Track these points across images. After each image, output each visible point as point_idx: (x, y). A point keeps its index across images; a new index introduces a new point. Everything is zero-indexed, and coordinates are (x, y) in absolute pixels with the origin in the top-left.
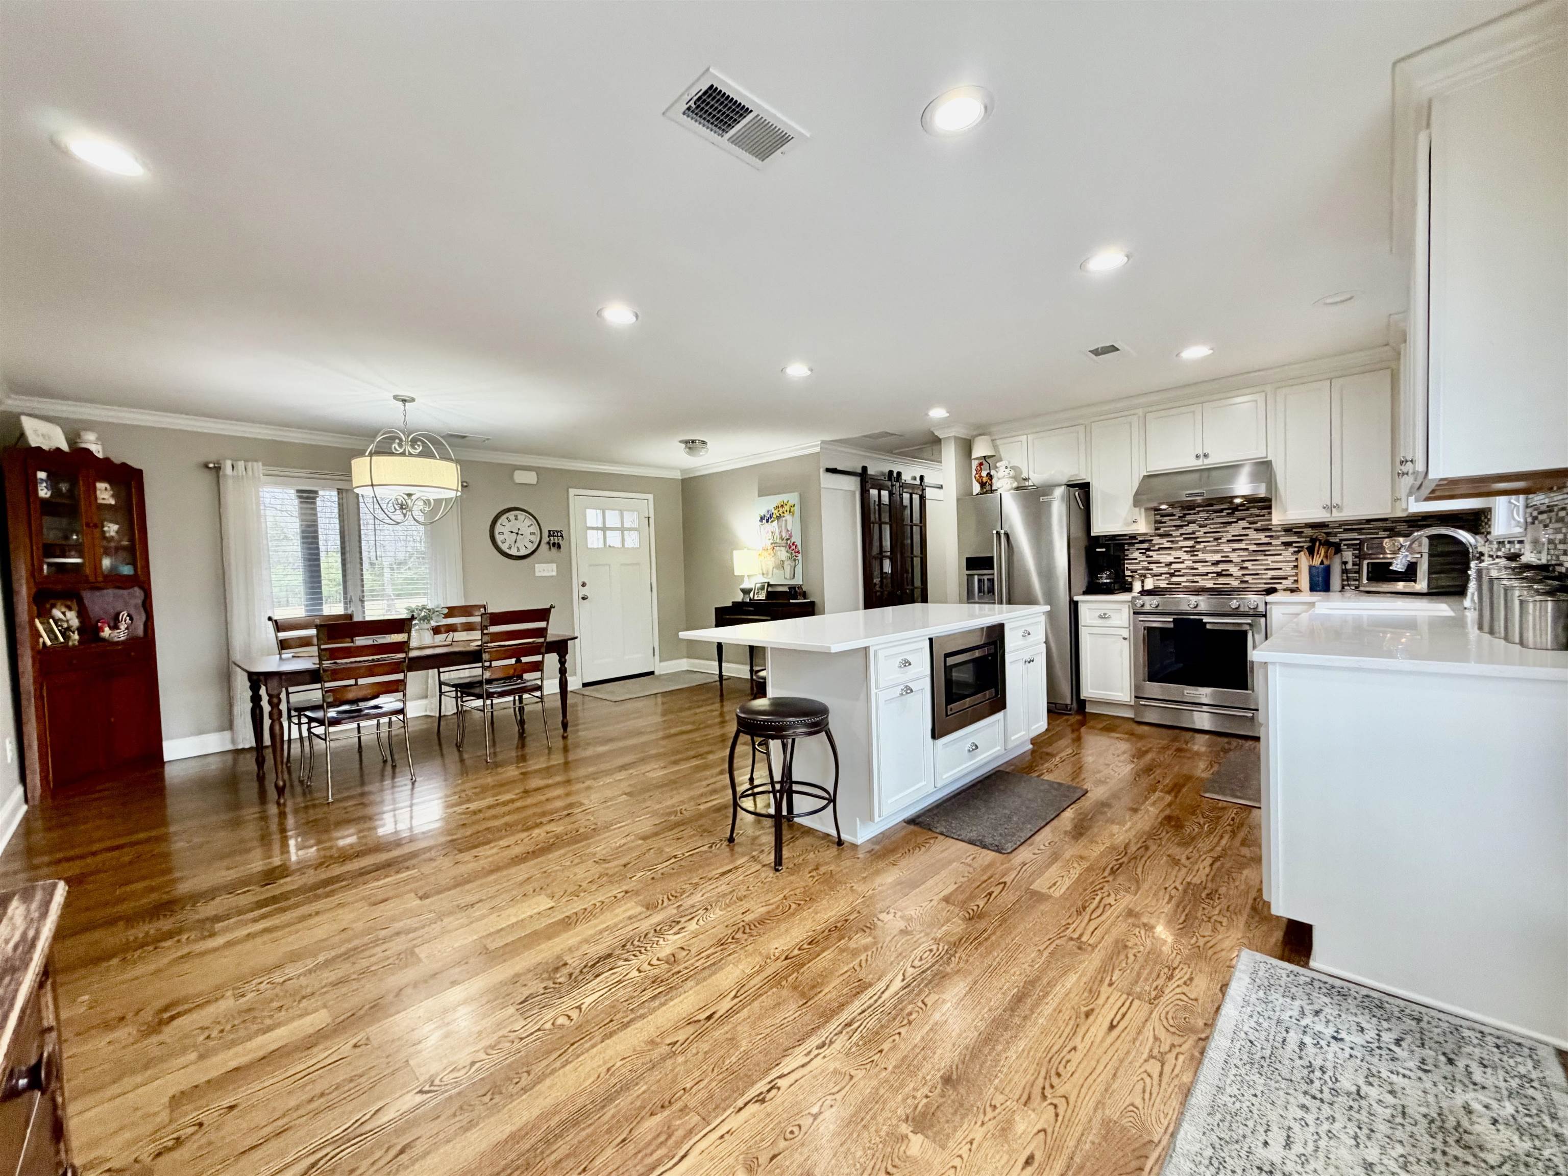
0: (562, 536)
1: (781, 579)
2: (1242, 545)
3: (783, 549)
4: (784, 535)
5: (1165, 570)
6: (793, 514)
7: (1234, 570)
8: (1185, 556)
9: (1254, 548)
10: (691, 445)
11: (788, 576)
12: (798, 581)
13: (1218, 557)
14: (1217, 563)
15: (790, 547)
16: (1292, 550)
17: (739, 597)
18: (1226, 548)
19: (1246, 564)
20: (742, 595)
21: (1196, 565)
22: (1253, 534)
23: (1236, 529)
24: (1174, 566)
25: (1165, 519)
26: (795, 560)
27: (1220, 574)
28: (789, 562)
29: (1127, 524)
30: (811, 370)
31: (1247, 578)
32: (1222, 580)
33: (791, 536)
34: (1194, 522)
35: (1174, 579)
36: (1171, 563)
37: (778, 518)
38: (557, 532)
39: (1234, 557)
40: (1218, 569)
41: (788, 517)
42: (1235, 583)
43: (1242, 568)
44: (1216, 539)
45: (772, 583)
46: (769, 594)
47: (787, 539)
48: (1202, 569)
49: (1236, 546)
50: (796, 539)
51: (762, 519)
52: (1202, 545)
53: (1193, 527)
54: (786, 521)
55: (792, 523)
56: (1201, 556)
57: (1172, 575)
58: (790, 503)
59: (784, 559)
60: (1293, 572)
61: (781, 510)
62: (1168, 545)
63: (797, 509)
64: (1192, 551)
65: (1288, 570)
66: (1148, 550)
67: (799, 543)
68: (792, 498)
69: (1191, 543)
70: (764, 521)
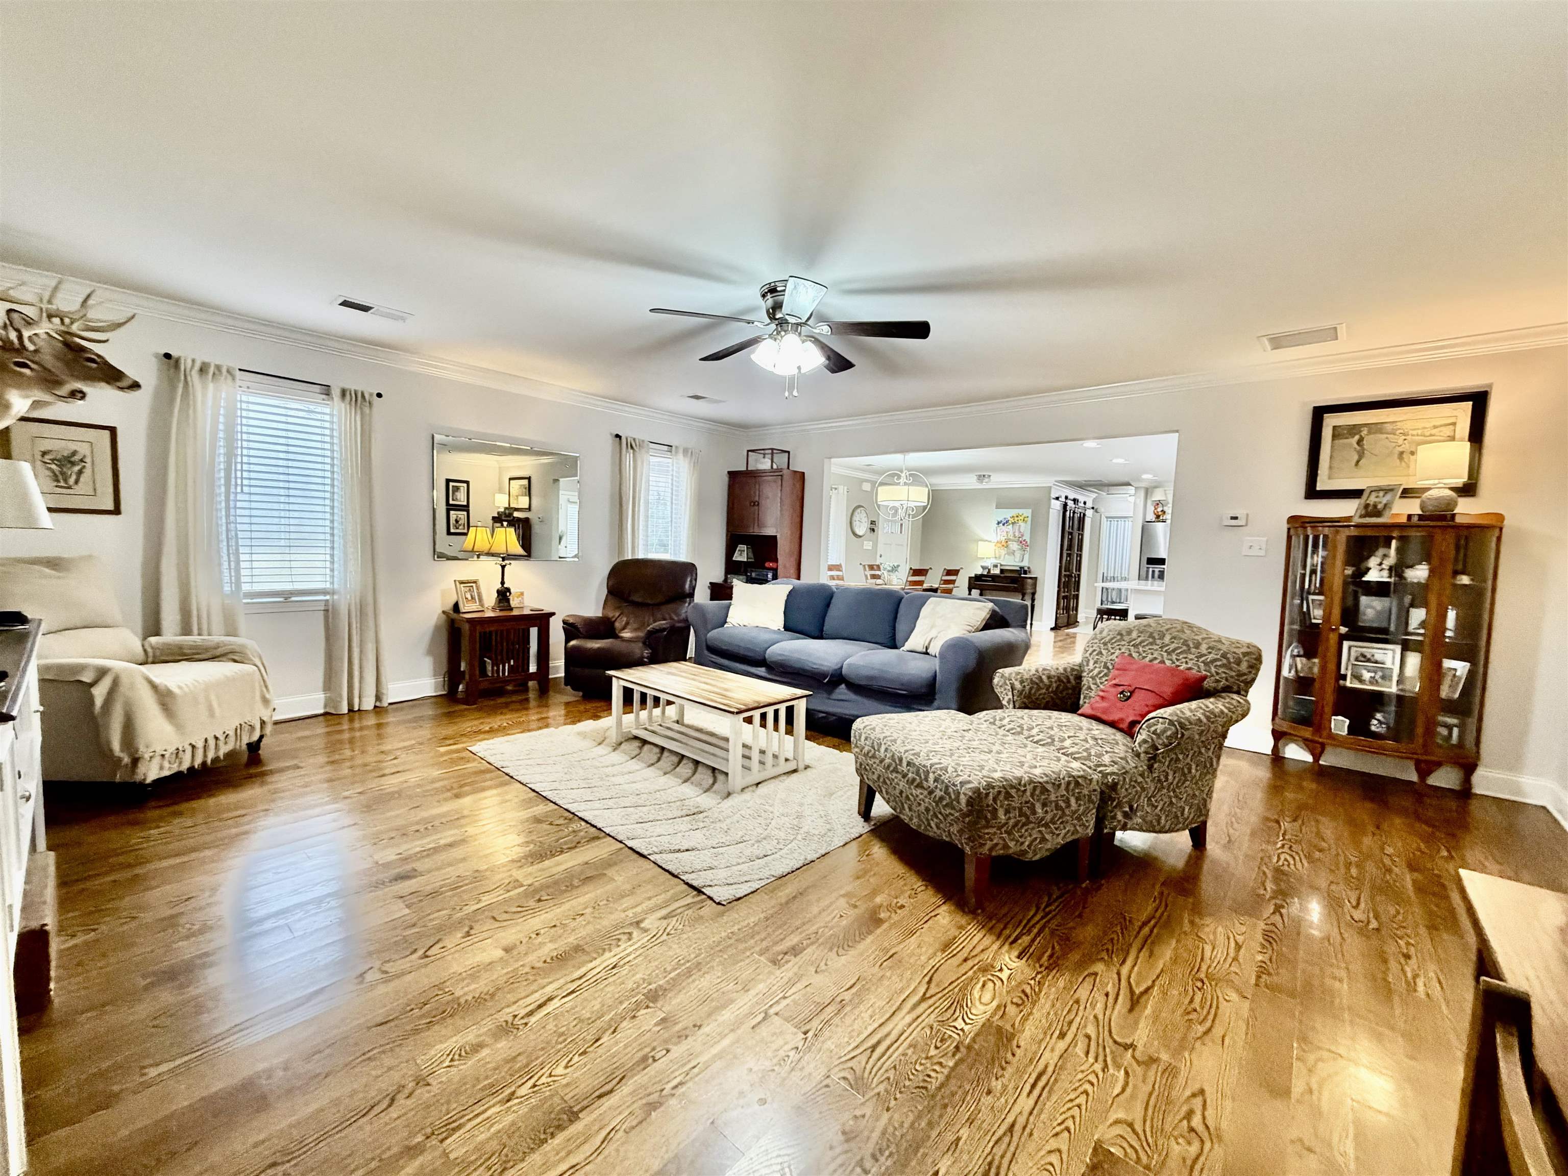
0: (875, 524)
1: (1012, 562)
3: (1015, 543)
4: (1017, 534)
6: (1027, 522)
10: (982, 478)
11: (1017, 560)
12: (1025, 564)
15: (1021, 543)
17: (980, 571)
20: (982, 569)
26: (1025, 551)
28: (1019, 552)
33: (1023, 535)
38: (874, 521)
41: (1021, 523)
45: (1002, 564)
46: (1002, 571)
47: (1020, 538)
51: (999, 523)
54: (1020, 526)
55: (1025, 528)
58: (1025, 515)
59: (1015, 549)
61: (1016, 519)
63: (1030, 519)
67: (1028, 540)
68: (1027, 512)
70: (1001, 525)
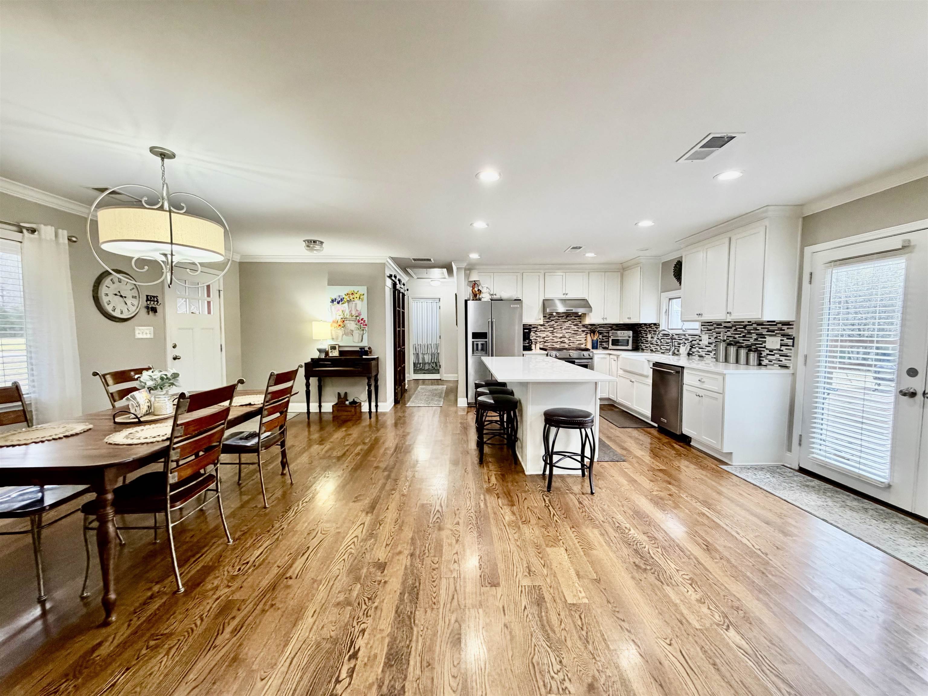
0: (157, 301)
1: (351, 343)
2: (569, 331)
3: (353, 323)
4: (354, 313)
5: (542, 340)
6: (362, 300)
7: (566, 341)
8: (550, 335)
9: (573, 332)
10: (311, 243)
11: (356, 340)
12: (365, 344)
13: (561, 335)
14: (561, 338)
15: (359, 321)
16: (585, 333)
17: (316, 355)
18: (564, 331)
19: (571, 338)
20: (318, 353)
21: (554, 338)
22: (573, 327)
23: (567, 324)
24: (546, 339)
25: (560, 318)
26: (363, 330)
27: (561, 342)
28: (358, 331)
29: (537, 320)
30: (488, 225)
31: (571, 344)
32: (562, 345)
33: (359, 314)
34: (553, 320)
35: (546, 344)
36: (545, 337)
37: (349, 301)
38: (154, 297)
39: (567, 335)
40: (561, 340)
41: (357, 302)
42: (567, 346)
43: (569, 340)
44: (561, 328)
45: (340, 345)
46: (341, 353)
47: (357, 316)
48: (556, 340)
49: (567, 331)
50: (364, 316)
51: (333, 301)
52: (556, 330)
53: (553, 322)
54: (356, 304)
55: (361, 306)
56: (556, 335)
57: (545, 342)
58: (359, 293)
59: (353, 329)
60: (585, 342)
61: (352, 297)
62: (544, 329)
63: (365, 297)
64: (552, 332)
65: (583, 340)
66: (536, 331)
67: (365, 319)
68: (363, 290)
69: (552, 329)
70: (335, 303)
